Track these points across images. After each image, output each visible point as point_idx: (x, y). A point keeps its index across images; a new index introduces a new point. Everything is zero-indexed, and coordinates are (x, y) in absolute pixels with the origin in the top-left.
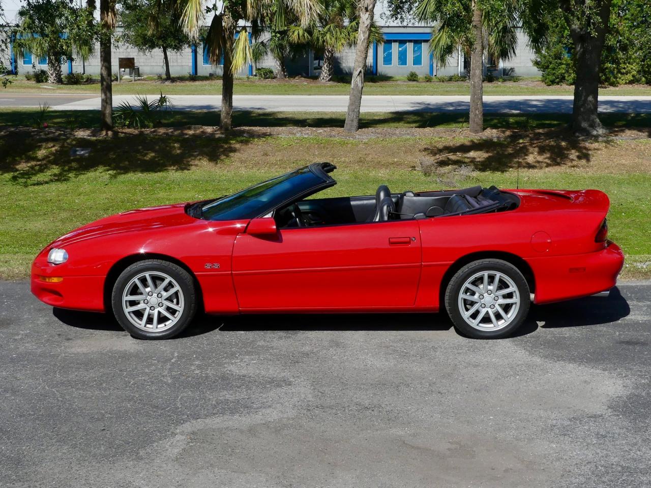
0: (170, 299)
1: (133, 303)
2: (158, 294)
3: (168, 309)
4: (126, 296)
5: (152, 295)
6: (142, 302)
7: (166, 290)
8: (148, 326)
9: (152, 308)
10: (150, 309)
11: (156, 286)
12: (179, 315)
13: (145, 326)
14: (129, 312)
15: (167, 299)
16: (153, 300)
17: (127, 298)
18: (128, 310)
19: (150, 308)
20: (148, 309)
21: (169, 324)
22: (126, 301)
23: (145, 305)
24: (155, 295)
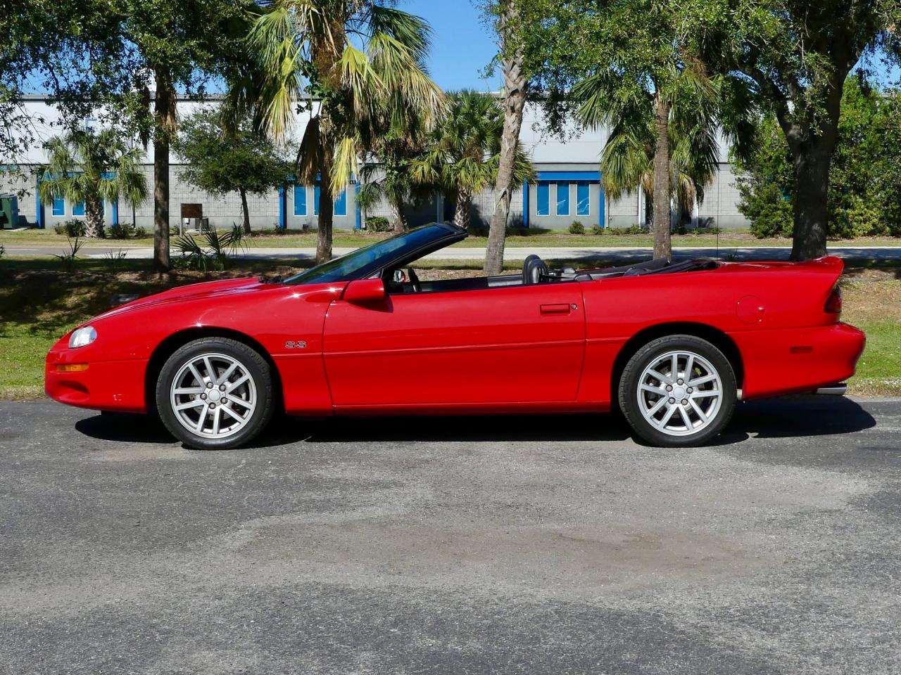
0: (236, 393)
1: (185, 398)
2: (220, 386)
3: (235, 407)
4: (176, 388)
5: (212, 386)
6: (198, 396)
7: (231, 380)
8: (206, 430)
9: (212, 406)
10: (209, 407)
11: (218, 376)
12: (249, 415)
13: (202, 431)
14: (180, 411)
15: (232, 393)
16: (214, 393)
17: (176, 391)
18: (177, 408)
19: (210, 405)
20: (206, 406)
21: (236, 428)
22: (176, 395)
23: (201, 400)
24: (216, 387)
